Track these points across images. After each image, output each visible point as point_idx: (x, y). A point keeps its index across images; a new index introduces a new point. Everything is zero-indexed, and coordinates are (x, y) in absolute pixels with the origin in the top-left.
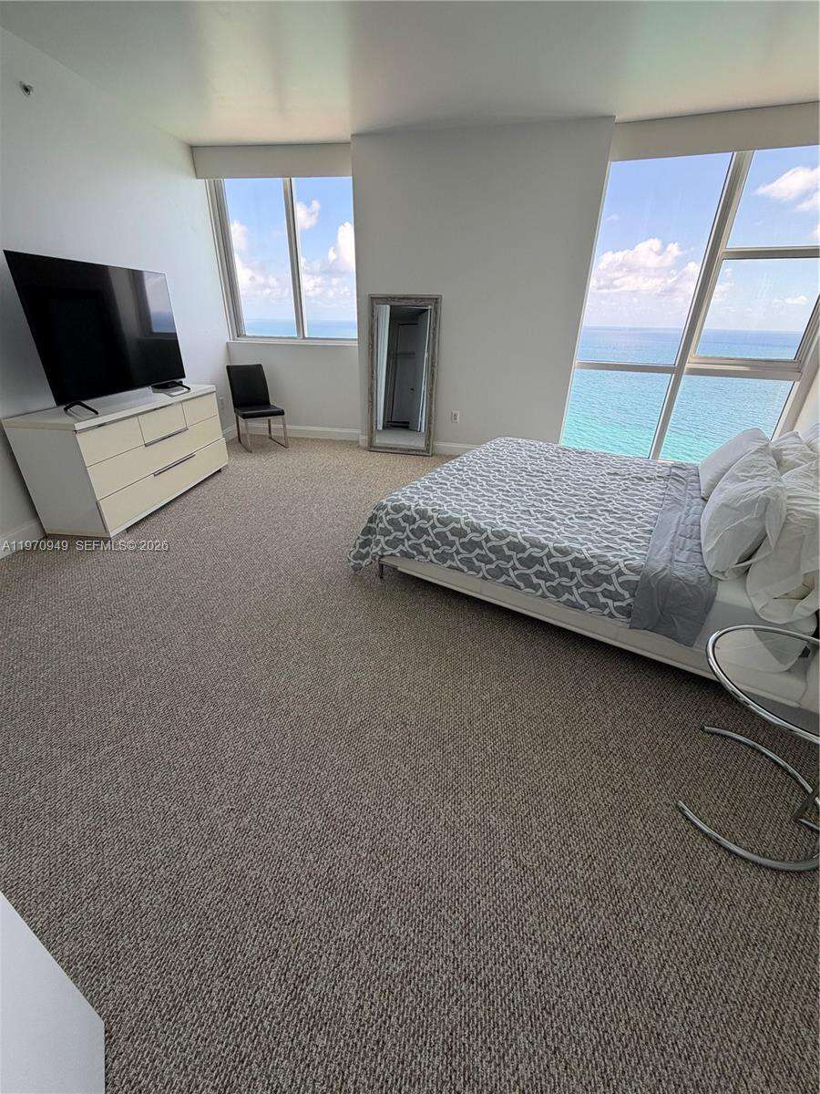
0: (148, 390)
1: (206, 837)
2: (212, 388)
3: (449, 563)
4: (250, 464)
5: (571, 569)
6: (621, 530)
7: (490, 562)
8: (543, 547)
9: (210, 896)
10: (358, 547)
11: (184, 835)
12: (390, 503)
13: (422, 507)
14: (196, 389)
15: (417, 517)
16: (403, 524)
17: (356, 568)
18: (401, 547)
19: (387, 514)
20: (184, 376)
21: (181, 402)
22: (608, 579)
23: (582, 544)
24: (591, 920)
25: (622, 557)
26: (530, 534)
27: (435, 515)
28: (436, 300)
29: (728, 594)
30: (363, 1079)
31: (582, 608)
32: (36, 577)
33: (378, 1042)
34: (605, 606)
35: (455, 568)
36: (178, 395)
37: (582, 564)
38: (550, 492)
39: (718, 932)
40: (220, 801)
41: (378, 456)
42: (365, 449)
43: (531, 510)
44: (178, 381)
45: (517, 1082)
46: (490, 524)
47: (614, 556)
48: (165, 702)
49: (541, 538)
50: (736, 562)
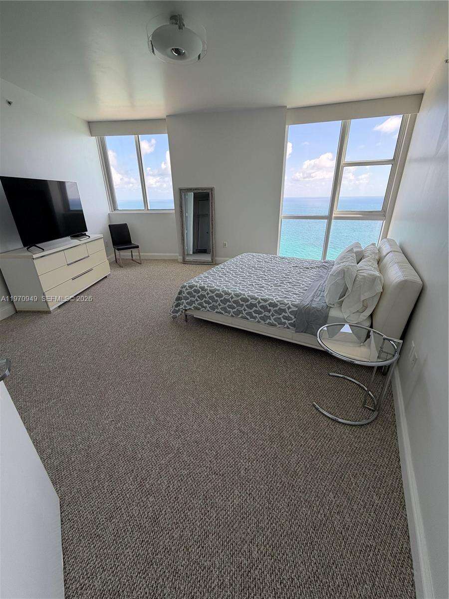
0: (68, 238)
1: (101, 432)
2: (102, 236)
3: (216, 310)
4: (122, 273)
5: (269, 308)
6: (294, 290)
7: (234, 308)
8: (256, 299)
9: (103, 453)
10: (174, 307)
11: (91, 432)
12: (187, 285)
13: (203, 285)
14: (93, 237)
15: (200, 290)
16: (194, 294)
17: (174, 318)
18: (194, 305)
19: (187, 289)
20: (87, 231)
21: (86, 243)
22: (284, 311)
23: (274, 297)
24: (270, 449)
25: (290, 301)
26: (251, 294)
27: (208, 288)
28: (212, 189)
29: (334, 313)
30: (169, 510)
31: (275, 325)
32: (12, 331)
33: (176, 498)
34: (285, 323)
35: (219, 313)
36: (84, 240)
37: (273, 305)
38: (265, 276)
39: (323, 449)
40: (107, 418)
41: (187, 266)
42: (181, 263)
43: (254, 284)
44: (83, 233)
45: (233, 506)
46: (234, 291)
47: (287, 301)
48: (80, 380)
49: (256, 295)
50: (338, 298)
